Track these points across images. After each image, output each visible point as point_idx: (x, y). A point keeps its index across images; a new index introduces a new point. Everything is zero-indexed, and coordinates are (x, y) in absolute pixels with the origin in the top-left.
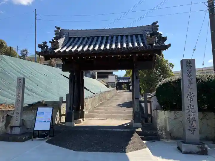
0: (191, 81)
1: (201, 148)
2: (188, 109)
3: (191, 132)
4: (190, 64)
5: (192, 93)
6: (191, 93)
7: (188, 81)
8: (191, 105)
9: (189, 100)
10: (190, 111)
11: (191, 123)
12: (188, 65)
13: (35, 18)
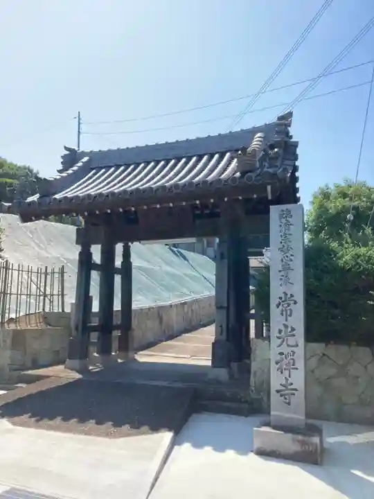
0: (289, 263)
1: (303, 443)
2: (279, 338)
3: (286, 399)
4: (290, 219)
5: (292, 296)
6: (289, 296)
7: (281, 262)
8: (286, 327)
9: (282, 314)
10: (283, 341)
11: (286, 373)
12: (284, 221)
13: (79, 132)
